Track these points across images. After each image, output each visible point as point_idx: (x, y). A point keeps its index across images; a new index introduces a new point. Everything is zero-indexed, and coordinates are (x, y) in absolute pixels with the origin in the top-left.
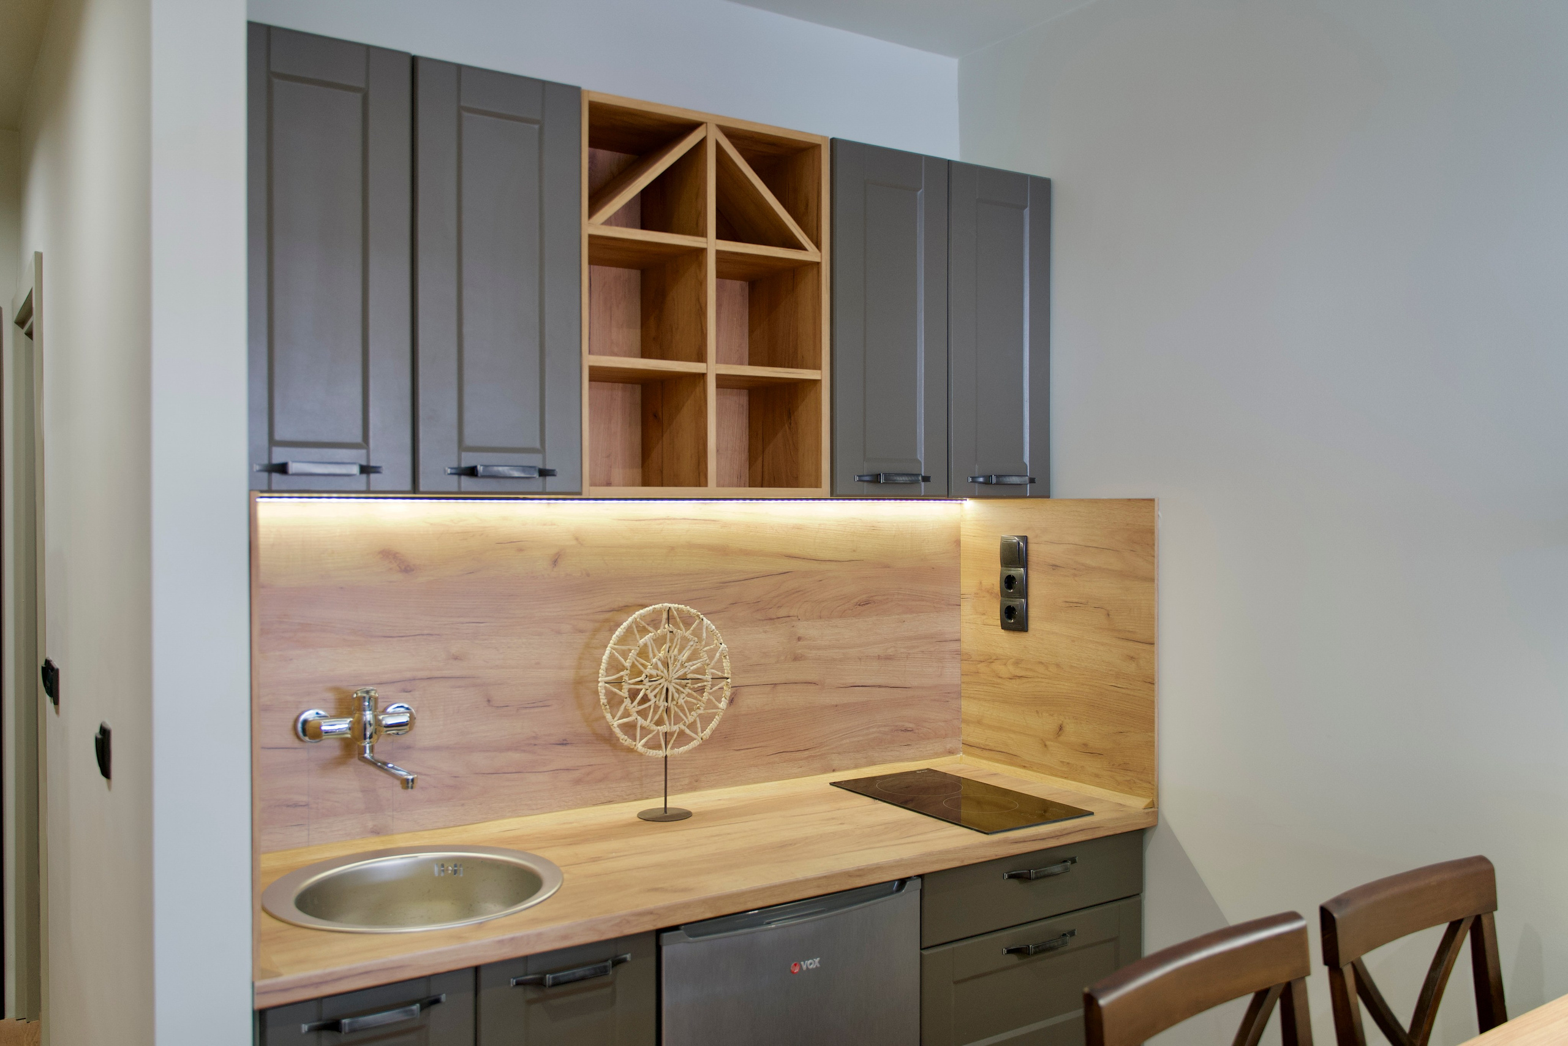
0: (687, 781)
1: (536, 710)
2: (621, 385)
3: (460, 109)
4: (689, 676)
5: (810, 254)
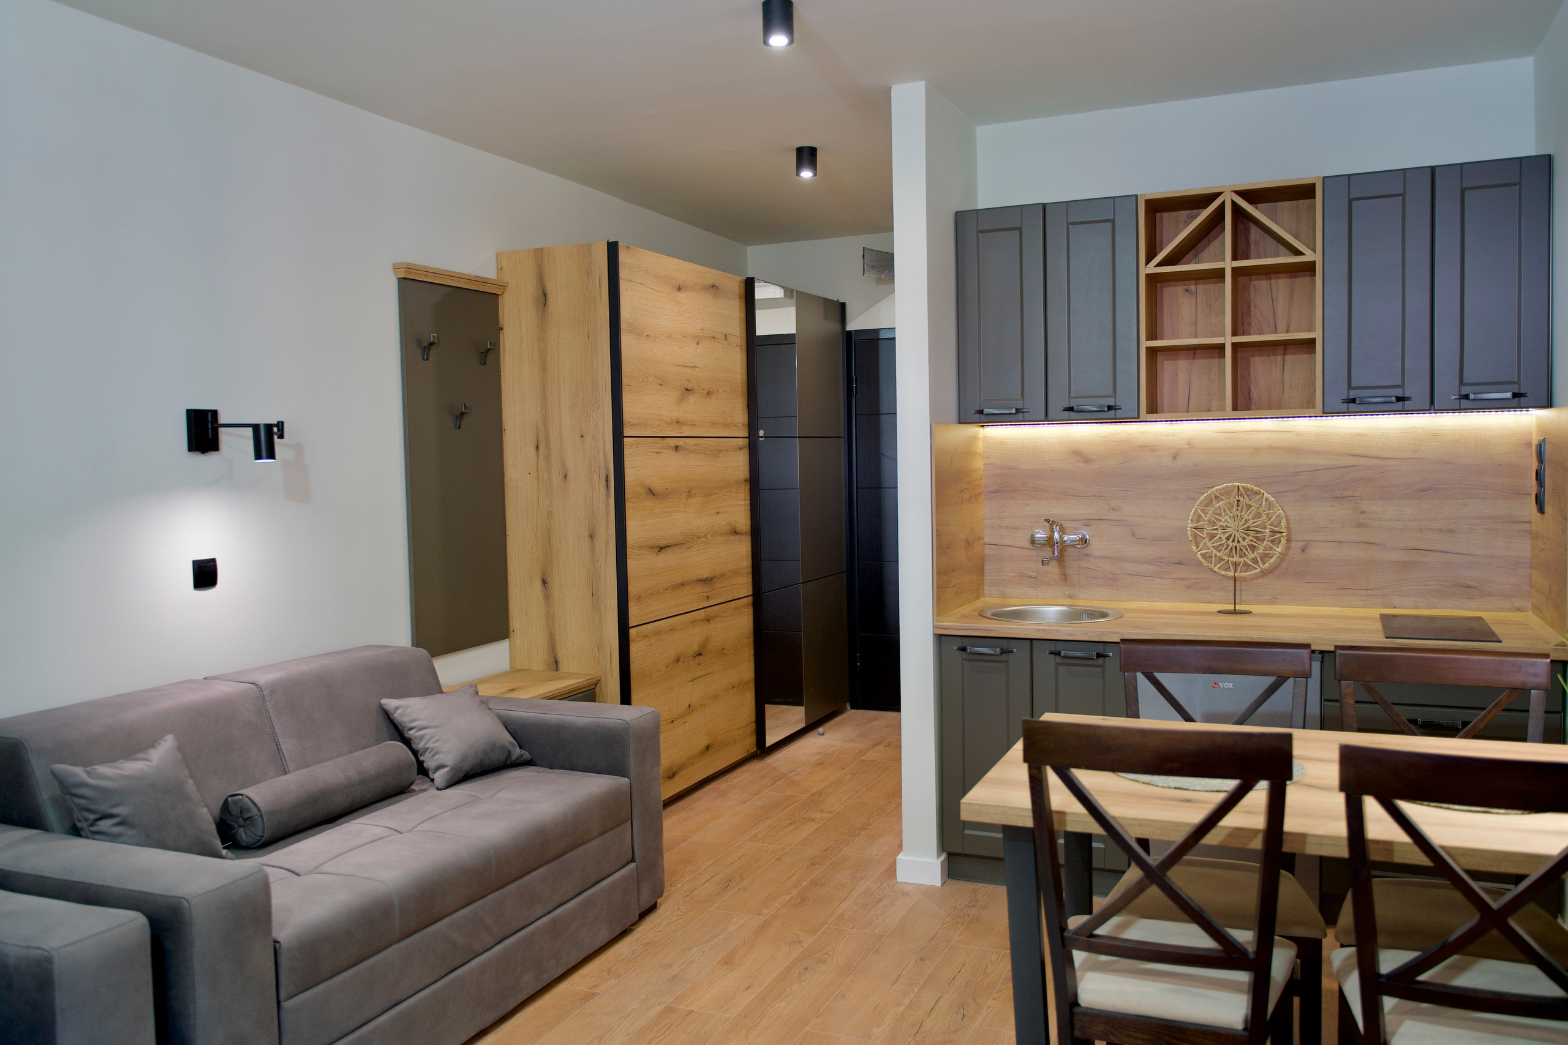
1: (1162, 542)
2: (1218, 350)
3: (1069, 224)
4: (1252, 529)
5: (1309, 256)
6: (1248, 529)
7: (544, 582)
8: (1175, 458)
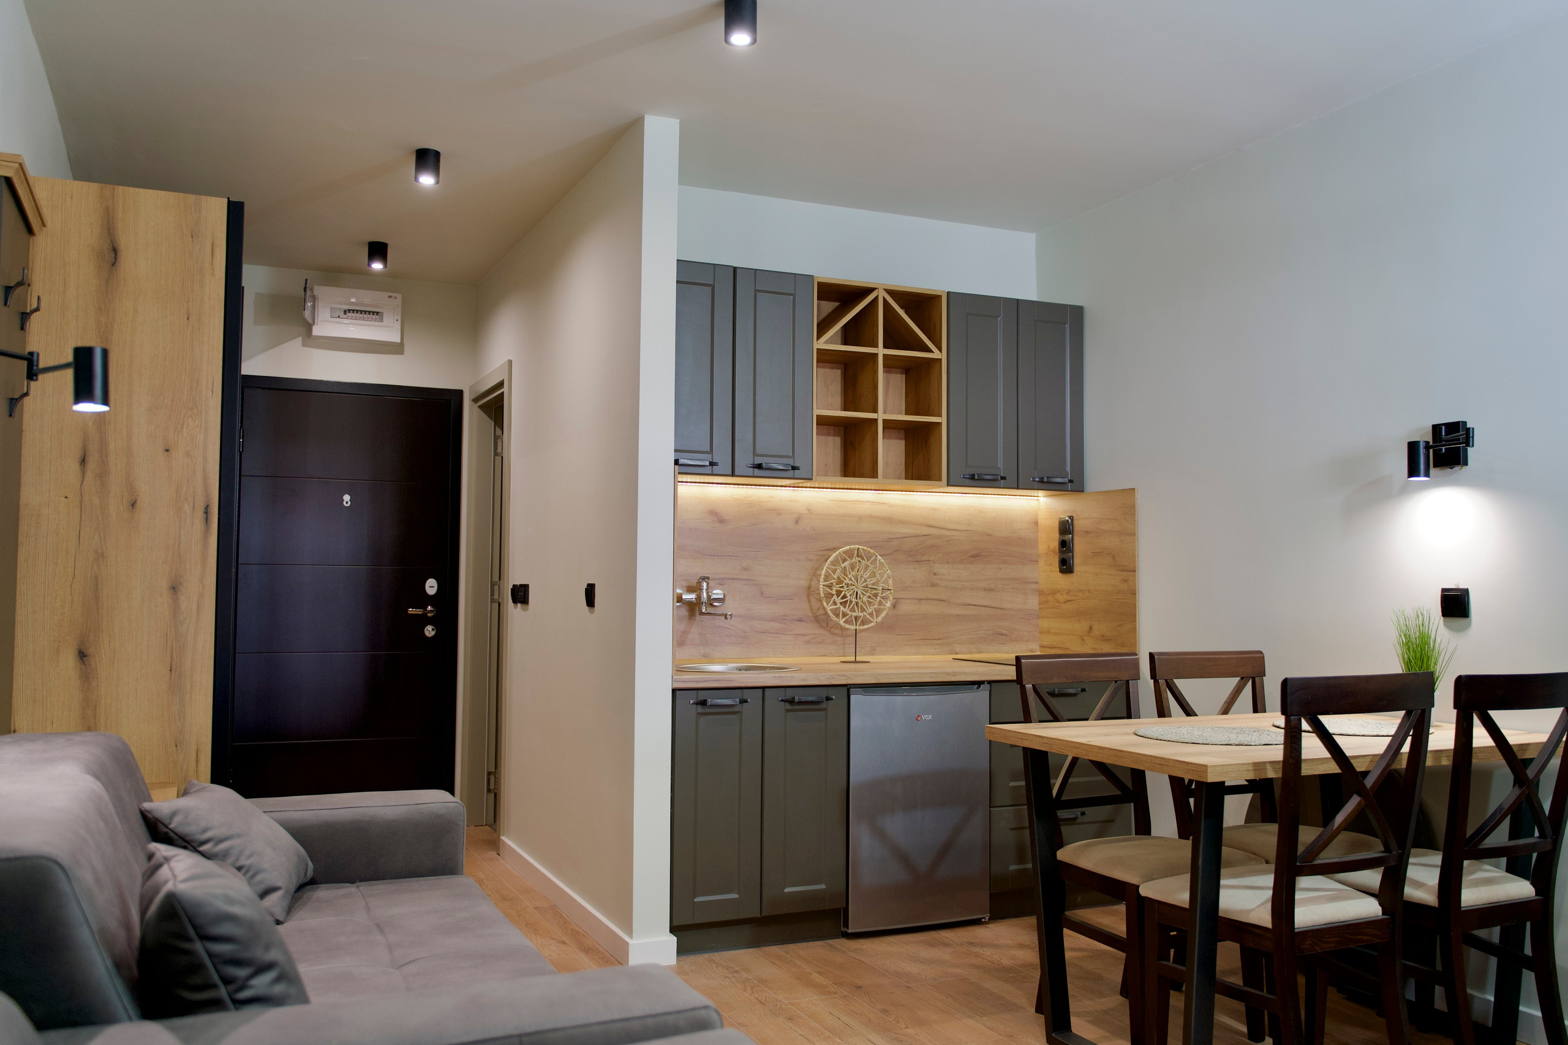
0: (868, 649)
1: (786, 601)
2: (833, 427)
3: (756, 291)
4: (869, 587)
5: (936, 354)
6: (866, 586)
7: (82, 655)
8: (797, 522)
